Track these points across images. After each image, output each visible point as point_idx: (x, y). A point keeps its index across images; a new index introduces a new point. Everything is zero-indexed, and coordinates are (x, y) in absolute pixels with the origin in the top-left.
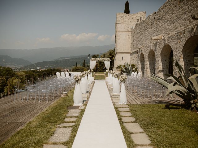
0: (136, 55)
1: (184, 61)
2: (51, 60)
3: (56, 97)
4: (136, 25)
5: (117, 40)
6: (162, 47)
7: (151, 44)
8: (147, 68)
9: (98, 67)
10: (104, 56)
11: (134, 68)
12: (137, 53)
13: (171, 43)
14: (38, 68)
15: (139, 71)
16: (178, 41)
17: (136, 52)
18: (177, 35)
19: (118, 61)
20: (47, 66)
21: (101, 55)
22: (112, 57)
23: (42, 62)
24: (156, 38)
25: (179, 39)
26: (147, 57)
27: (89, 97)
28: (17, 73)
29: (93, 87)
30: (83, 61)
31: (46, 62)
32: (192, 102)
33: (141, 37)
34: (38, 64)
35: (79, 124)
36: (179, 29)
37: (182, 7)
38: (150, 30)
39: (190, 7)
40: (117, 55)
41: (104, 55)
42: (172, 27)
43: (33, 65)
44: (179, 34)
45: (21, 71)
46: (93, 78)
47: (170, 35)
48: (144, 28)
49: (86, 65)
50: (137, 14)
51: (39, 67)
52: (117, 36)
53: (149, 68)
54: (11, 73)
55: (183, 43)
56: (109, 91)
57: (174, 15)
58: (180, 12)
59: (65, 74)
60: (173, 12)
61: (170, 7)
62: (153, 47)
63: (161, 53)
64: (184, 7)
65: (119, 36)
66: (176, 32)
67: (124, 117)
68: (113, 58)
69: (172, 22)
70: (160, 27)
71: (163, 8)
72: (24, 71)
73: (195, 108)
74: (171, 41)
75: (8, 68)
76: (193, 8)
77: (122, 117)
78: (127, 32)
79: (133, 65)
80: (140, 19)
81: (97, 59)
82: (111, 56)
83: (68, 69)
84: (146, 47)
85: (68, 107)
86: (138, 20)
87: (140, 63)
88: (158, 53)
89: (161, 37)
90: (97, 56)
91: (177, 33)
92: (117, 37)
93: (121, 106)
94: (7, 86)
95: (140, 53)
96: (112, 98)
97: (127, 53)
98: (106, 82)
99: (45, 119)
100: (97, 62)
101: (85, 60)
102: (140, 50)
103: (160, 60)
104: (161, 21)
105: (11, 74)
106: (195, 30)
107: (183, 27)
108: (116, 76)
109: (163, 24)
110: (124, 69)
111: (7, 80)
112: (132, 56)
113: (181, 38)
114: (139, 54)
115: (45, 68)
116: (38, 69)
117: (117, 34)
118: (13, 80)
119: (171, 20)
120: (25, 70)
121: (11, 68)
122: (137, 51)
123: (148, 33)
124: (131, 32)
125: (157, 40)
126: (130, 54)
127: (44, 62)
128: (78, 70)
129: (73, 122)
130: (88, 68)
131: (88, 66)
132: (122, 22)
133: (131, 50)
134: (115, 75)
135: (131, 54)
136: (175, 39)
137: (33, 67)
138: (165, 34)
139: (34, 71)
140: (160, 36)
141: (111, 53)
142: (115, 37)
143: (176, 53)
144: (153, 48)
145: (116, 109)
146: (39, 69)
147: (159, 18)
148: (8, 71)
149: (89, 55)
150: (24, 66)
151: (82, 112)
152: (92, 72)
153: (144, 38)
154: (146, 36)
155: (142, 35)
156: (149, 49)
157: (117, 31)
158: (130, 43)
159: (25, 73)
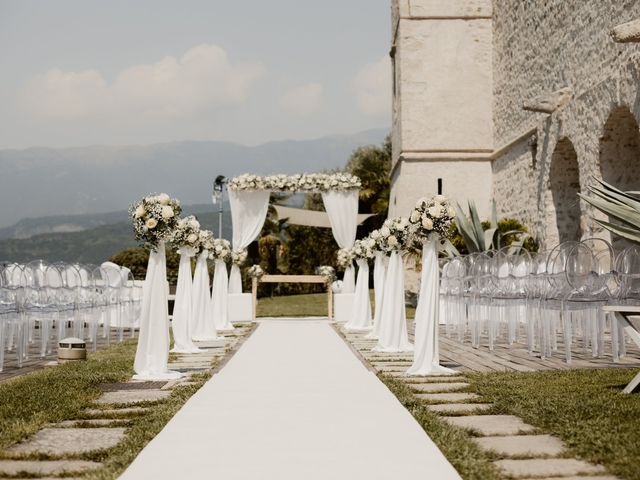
0: (526, 159)
5: (404, 73)
7: (616, 75)
12: (534, 146)
17: (530, 143)
26: (593, 158)
27: (223, 362)
33: (556, 41)
40: (405, 165)
52: (402, 45)
62: (627, 89)
65: (419, 44)
78: (466, 18)
79: (509, 227)
84: (582, 97)
87: (552, 208)
92: (402, 54)
93: (422, 379)
95: (552, 144)
96: (366, 361)
97: (469, 156)
100: (272, 199)
102: (549, 121)
112: (502, 174)
114: (545, 149)
117: (402, 32)
122: (534, 132)
123: (594, 14)
124: (493, 17)
126: (492, 160)
133: (498, 134)
135: (498, 160)
144: (624, 95)
153: (571, 44)
154: (585, 32)
155: (561, 25)
156: (604, 106)
157: (402, 15)
158: (492, 89)
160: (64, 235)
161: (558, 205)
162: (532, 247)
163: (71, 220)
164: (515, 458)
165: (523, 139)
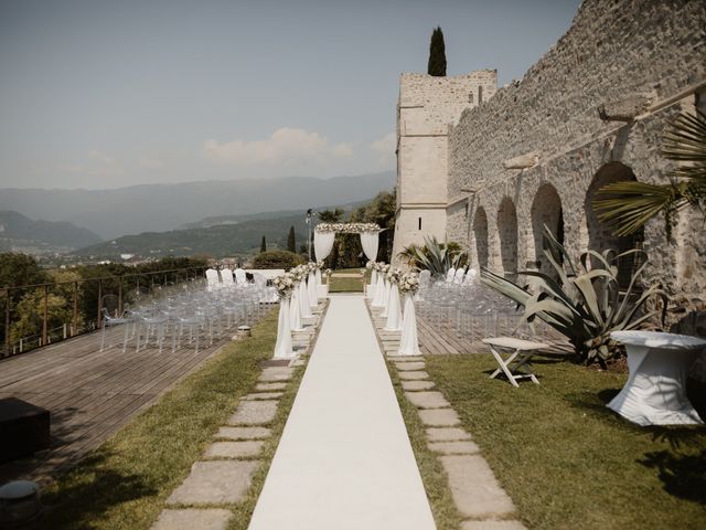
0: (463, 212)
1: (589, 233)
3: (218, 340)
4: (465, 114)
5: (403, 164)
6: (534, 189)
7: (506, 181)
8: (495, 255)
9: (341, 253)
10: (360, 216)
11: (457, 254)
12: (467, 206)
13: (556, 179)
14: (126, 256)
15: (473, 264)
16: (575, 174)
17: (464, 204)
18: (572, 158)
19: (407, 234)
20: (156, 249)
21: (350, 208)
22: (388, 218)
24: (517, 161)
25: (576, 170)
26: (494, 220)
27: (316, 339)
28: (52, 273)
29: (324, 313)
30: (288, 232)
31: (154, 234)
32: (589, 343)
33: (477, 153)
34: (125, 243)
35: (295, 394)
36: (579, 138)
37: (585, 75)
38: (503, 134)
39: (605, 80)
40: (402, 211)
41: (362, 211)
42: (561, 131)
43: (108, 244)
44: (577, 155)
45: (63, 267)
46: (325, 288)
47: (555, 156)
48: (486, 128)
49: (298, 244)
50: (469, 77)
51: (128, 252)
52: (402, 150)
53: (500, 253)
54: (31, 274)
55: (586, 183)
56: (374, 324)
57: (566, 97)
58: (580, 88)
59: (234, 276)
60: (563, 86)
61: (555, 70)
62: (511, 189)
63: (533, 209)
64: (590, 77)
65: (411, 149)
66: (572, 146)
67: (409, 380)
68: (391, 222)
69: (561, 118)
70: (530, 128)
71: (538, 73)
72: (76, 269)
73: (597, 360)
74: (556, 175)
75: (22, 257)
76: (609, 84)
77: (404, 380)
78: (435, 136)
79: (453, 247)
80: (476, 94)
81: (336, 226)
82: (383, 216)
83: (233, 260)
84: (490, 188)
85: (259, 361)
86: (471, 96)
87: (474, 239)
88: (524, 209)
89: (533, 159)
90: (337, 213)
91: (573, 152)
92: (402, 154)
93: (404, 359)
94: (18, 319)
95: (475, 208)
96: (380, 341)
97: (435, 206)
98: (366, 300)
99: (205, 386)
100: (337, 236)
101: (292, 228)
102: (474, 196)
103: (531, 229)
104: (533, 111)
105: (31, 279)
106: (612, 147)
107: (588, 135)
108: (393, 278)
109: (540, 119)
110: (424, 259)
111: (17, 300)
112: (452, 216)
113: (582, 166)
114: (472, 209)
115: (152, 255)
116: (124, 260)
117: (402, 143)
118: (37, 300)
119: (558, 111)
120: (80, 263)
121: (30, 258)
122: (467, 199)
123: (497, 145)
124: (448, 135)
125: (522, 168)
126: (446, 208)
127: (146, 235)
128: (273, 261)
129: (277, 391)
130: (308, 254)
131: (304, 250)
132: (418, 102)
133: (450, 196)
134: (389, 274)
135: (450, 209)
136: (567, 170)
137: (106, 254)
138: (544, 151)
139: (111, 268)
140: (530, 155)
141: (383, 204)
142: (397, 152)
143: (570, 211)
144: (510, 192)
145: (390, 364)
146: (129, 260)
147: (528, 102)
148: (22, 266)
149: (309, 212)
150: (73, 249)
151: (300, 372)
152: (323, 269)
153: (485, 158)
154: (492, 154)
155: (480, 147)
156: (500, 195)
157: (402, 134)
158: (447, 172)
159: (80, 273)
160: (228, 226)
161: (478, 238)
162: (464, 262)
163: (231, 218)
164: (436, 427)
165: (462, 201)
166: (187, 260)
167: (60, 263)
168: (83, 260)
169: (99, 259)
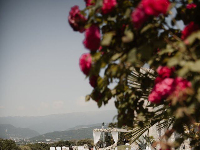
2: (64, 130)
14: (48, 140)
20: (59, 137)
23: (52, 132)
28: (21, 146)
31: (58, 132)
34: (48, 135)
43: (42, 136)
45: (27, 144)
51: (48, 139)
75: (10, 141)
79: (151, 137)
90: (115, 124)
115: (57, 140)
116: (47, 142)
121: (13, 141)
127: (55, 132)
137: (41, 139)
139: (41, 145)
146: (49, 142)
148: (10, 144)
149: (103, 124)
150: (30, 138)
159: (30, 146)
160: (84, 129)
166: (68, 141)
167: (25, 142)
168: (33, 142)
169: (39, 141)
